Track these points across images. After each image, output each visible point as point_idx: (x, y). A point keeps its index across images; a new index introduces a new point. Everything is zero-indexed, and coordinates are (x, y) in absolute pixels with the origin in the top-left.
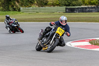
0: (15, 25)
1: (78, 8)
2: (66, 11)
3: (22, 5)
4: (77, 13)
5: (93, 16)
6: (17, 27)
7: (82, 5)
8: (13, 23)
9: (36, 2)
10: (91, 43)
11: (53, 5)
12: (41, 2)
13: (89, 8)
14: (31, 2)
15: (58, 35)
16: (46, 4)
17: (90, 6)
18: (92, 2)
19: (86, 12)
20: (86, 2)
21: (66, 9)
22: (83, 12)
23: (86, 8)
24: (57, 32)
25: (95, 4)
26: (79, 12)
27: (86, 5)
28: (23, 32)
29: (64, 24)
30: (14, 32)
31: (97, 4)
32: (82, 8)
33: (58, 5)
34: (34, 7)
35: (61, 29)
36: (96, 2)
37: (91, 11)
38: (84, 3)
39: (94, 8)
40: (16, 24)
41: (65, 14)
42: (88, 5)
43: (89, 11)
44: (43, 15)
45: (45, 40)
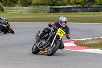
0: (5, 26)
1: (63, 8)
2: (50, 11)
3: (5, 5)
4: (62, 13)
5: (78, 16)
6: (7, 27)
7: (67, 4)
8: (3, 23)
9: (19, 2)
10: (76, 44)
11: (38, 5)
12: (25, 1)
13: (74, 7)
14: (15, 2)
15: (58, 37)
16: (30, 4)
17: (75, 6)
18: (77, 1)
19: (71, 12)
20: (71, 2)
21: (51, 8)
22: (68, 12)
23: (71, 8)
24: (58, 33)
25: (80, 4)
26: (64, 12)
27: (71, 4)
28: (13, 33)
29: (64, 26)
30: (5, 33)
31: (83, 3)
32: (67, 8)
33: (42, 5)
34: (18, 7)
35: (62, 30)
36: (82, 2)
37: (77, 11)
38: (69, 3)
39: (80, 7)
40: (6, 24)
41: (50, 14)
42: (73, 5)
43: (74, 11)
44: (27, 15)
45: (44, 42)
